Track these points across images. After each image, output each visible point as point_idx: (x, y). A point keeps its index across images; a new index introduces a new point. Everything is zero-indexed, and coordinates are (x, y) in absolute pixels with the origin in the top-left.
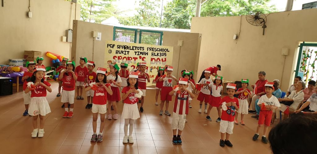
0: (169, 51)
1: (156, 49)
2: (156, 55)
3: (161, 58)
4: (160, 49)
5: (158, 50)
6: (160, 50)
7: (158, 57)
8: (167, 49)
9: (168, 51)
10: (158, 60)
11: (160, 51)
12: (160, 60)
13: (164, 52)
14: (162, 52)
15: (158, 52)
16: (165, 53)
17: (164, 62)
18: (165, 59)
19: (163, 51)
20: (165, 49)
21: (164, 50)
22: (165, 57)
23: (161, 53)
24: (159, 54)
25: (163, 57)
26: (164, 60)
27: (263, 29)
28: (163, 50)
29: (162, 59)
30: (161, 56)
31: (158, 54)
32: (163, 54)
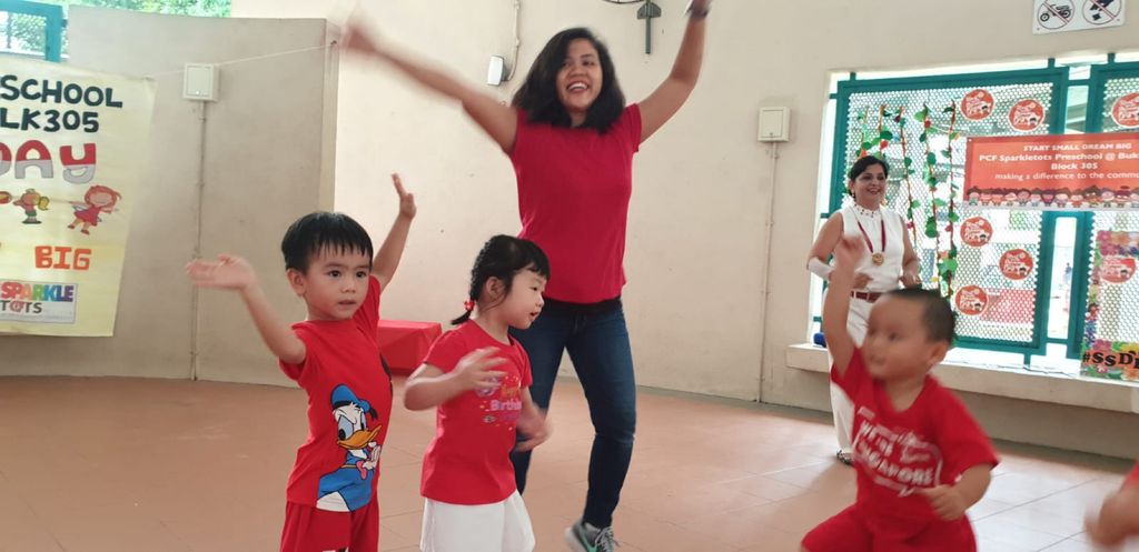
0: (119, 105)
1: (18, 85)
2: (15, 126)
3: (54, 142)
4: (52, 86)
5: (31, 90)
6: (47, 92)
7: (31, 134)
8: (109, 91)
9: (110, 104)
10: (33, 154)
11: (51, 98)
12: (45, 154)
13: (81, 108)
14: (64, 107)
15: (34, 105)
16: (87, 115)
17: (78, 171)
18: (90, 150)
19: (70, 101)
20: (92, 89)
21: (83, 95)
22: (89, 138)
23: (56, 114)
24: (42, 120)
25: (76, 140)
26: (78, 154)
27: (644, 21)
28: (73, 94)
29: (66, 153)
30: (57, 128)
31: (28, 119)
32: (71, 120)
